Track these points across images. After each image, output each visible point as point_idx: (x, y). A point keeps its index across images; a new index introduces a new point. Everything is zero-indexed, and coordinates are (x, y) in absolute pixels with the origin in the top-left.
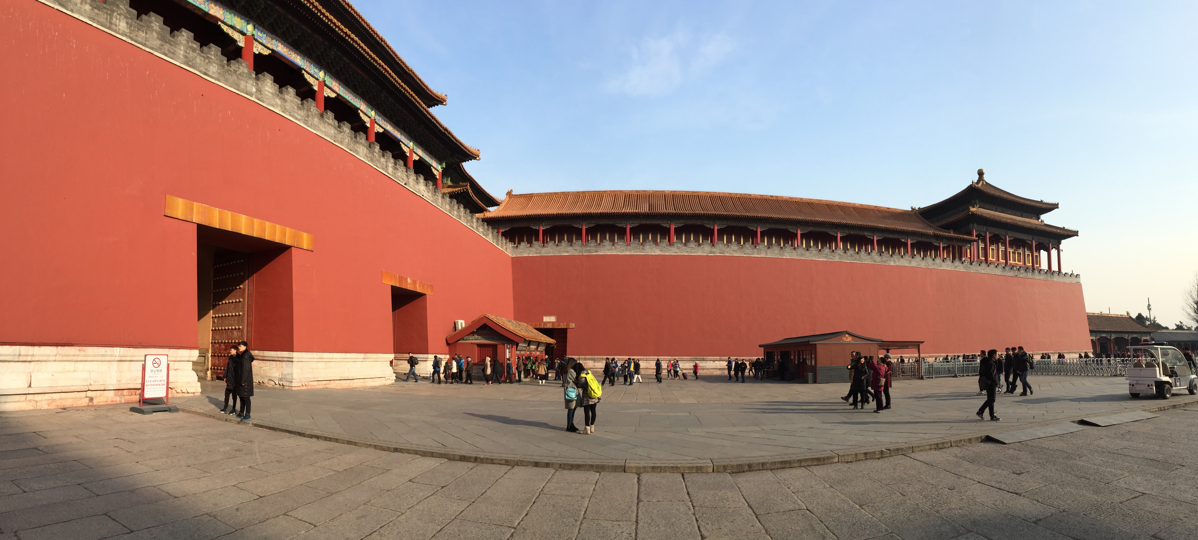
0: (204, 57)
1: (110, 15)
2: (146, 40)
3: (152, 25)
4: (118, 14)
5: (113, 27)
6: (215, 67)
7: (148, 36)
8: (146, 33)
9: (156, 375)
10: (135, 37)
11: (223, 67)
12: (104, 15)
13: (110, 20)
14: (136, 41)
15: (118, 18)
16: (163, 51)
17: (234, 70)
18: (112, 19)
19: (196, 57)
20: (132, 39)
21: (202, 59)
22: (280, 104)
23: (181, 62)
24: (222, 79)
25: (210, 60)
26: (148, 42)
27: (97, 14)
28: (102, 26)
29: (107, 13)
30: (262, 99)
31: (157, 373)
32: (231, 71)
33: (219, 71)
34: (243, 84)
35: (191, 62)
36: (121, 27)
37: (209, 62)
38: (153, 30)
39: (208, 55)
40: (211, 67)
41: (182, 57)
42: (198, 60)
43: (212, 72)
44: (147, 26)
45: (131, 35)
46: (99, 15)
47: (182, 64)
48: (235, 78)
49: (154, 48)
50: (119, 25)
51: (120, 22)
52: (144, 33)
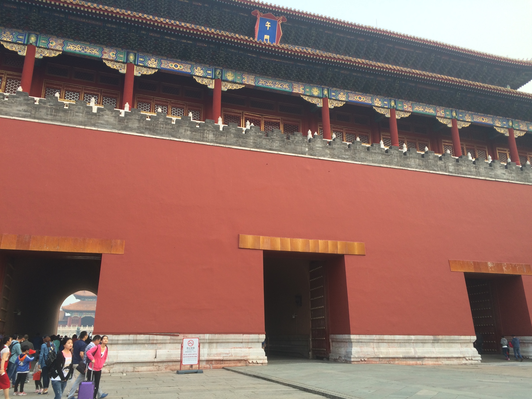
0: (268, 139)
1: (203, 133)
2: (226, 141)
3: (230, 130)
4: (208, 131)
5: (205, 139)
6: (278, 143)
7: (227, 138)
8: (226, 136)
9: (191, 351)
10: (219, 141)
11: (284, 141)
12: (199, 134)
13: (203, 136)
14: (220, 144)
15: (208, 133)
16: (238, 144)
17: (292, 141)
18: (204, 135)
19: (262, 141)
20: (217, 143)
21: (268, 140)
22: (329, 153)
23: (252, 147)
24: (282, 149)
25: (273, 140)
26: (228, 141)
27: (195, 135)
28: (198, 141)
29: (201, 133)
30: (314, 153)
31: (191, 349)
32: (290, 142)
33: (280, 145)
34: (299, 148)
35: (258, 145)
36: (210, 138)
37: (273, 141)
38: (231, 133)
39: (272, 137)
40: (274, 144)
41: (252, 144)
42: (264, 142)
43: (276, 147)
44: (227, 132)
45: (217, 141)
46: (196, 135)
47: (252, 148)
48: (293, 146)
49: (232, 144)
50: (208, 137)
51: (209, 135)
52: (225, 137)
